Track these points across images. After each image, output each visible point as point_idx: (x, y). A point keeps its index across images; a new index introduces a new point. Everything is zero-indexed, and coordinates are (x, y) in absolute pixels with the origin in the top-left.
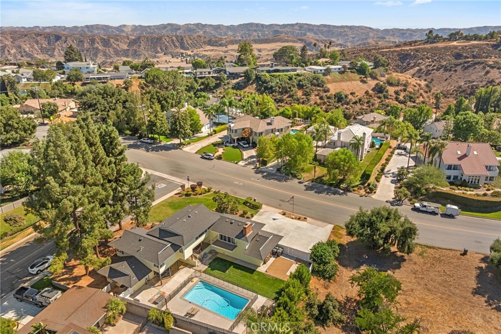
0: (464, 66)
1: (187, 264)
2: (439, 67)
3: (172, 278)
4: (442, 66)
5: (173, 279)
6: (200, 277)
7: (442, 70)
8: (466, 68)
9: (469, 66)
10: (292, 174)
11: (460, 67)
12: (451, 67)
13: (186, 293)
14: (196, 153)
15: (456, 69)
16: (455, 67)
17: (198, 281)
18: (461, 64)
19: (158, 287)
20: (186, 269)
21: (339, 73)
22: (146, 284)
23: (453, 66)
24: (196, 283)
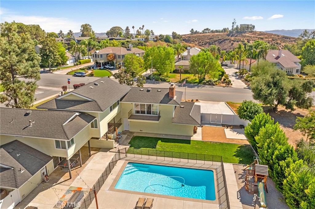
0: (219, 42)
1: (100, 149)
2: (206, 43)
3: (84, 167)
4: (207, 42)
5: (86, 167)
6: (126, 158)
7: (207, 45)
8: (220, 43)
9: (222, 42)
10: (161, 79)
11: (217, 42)
12: (212, 43)
13: (116, 181)
14: (67, 74)
15: (215, 43)
16: (215, 42)
17: (124, 163)
18: (217, 41)
19: (66, 183)
20: (100, 154)
21: (154, 41)
22: (43, 181)
23: (213, 42)
24: (123, 167)
